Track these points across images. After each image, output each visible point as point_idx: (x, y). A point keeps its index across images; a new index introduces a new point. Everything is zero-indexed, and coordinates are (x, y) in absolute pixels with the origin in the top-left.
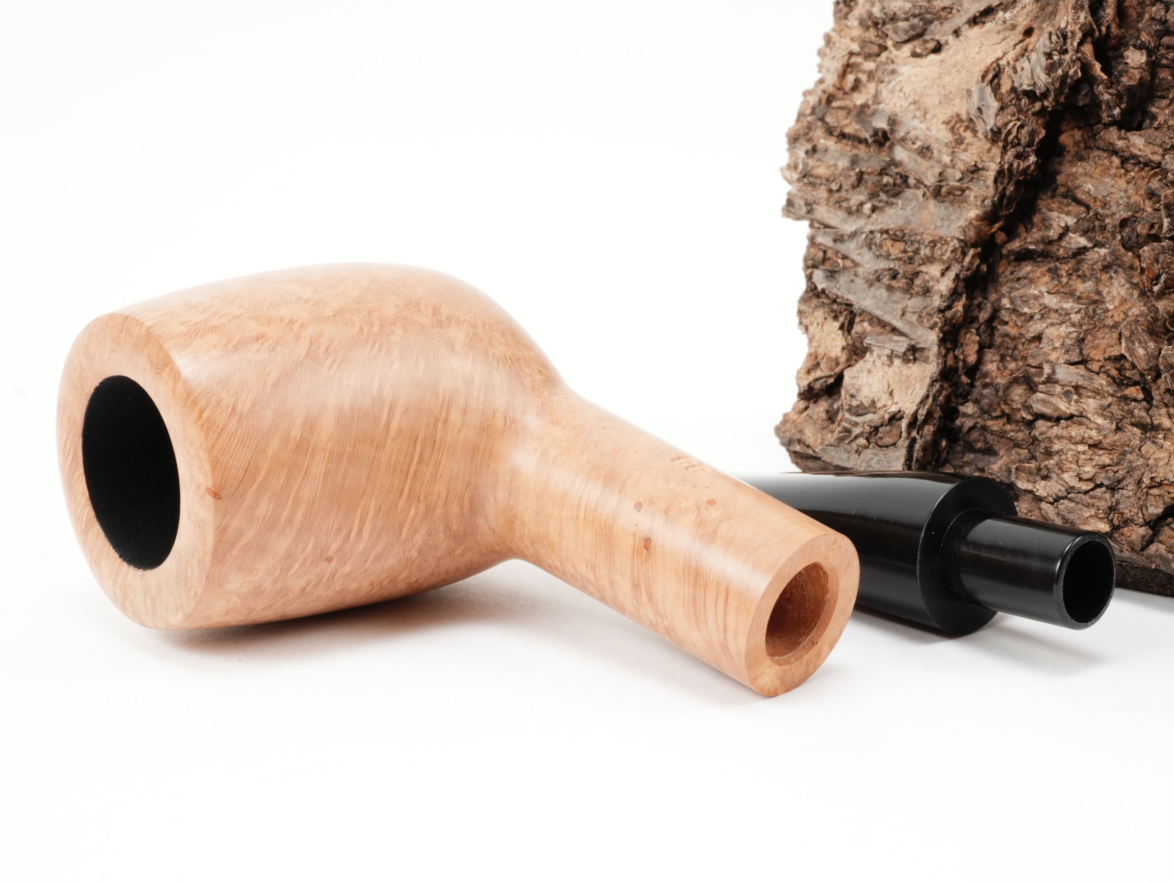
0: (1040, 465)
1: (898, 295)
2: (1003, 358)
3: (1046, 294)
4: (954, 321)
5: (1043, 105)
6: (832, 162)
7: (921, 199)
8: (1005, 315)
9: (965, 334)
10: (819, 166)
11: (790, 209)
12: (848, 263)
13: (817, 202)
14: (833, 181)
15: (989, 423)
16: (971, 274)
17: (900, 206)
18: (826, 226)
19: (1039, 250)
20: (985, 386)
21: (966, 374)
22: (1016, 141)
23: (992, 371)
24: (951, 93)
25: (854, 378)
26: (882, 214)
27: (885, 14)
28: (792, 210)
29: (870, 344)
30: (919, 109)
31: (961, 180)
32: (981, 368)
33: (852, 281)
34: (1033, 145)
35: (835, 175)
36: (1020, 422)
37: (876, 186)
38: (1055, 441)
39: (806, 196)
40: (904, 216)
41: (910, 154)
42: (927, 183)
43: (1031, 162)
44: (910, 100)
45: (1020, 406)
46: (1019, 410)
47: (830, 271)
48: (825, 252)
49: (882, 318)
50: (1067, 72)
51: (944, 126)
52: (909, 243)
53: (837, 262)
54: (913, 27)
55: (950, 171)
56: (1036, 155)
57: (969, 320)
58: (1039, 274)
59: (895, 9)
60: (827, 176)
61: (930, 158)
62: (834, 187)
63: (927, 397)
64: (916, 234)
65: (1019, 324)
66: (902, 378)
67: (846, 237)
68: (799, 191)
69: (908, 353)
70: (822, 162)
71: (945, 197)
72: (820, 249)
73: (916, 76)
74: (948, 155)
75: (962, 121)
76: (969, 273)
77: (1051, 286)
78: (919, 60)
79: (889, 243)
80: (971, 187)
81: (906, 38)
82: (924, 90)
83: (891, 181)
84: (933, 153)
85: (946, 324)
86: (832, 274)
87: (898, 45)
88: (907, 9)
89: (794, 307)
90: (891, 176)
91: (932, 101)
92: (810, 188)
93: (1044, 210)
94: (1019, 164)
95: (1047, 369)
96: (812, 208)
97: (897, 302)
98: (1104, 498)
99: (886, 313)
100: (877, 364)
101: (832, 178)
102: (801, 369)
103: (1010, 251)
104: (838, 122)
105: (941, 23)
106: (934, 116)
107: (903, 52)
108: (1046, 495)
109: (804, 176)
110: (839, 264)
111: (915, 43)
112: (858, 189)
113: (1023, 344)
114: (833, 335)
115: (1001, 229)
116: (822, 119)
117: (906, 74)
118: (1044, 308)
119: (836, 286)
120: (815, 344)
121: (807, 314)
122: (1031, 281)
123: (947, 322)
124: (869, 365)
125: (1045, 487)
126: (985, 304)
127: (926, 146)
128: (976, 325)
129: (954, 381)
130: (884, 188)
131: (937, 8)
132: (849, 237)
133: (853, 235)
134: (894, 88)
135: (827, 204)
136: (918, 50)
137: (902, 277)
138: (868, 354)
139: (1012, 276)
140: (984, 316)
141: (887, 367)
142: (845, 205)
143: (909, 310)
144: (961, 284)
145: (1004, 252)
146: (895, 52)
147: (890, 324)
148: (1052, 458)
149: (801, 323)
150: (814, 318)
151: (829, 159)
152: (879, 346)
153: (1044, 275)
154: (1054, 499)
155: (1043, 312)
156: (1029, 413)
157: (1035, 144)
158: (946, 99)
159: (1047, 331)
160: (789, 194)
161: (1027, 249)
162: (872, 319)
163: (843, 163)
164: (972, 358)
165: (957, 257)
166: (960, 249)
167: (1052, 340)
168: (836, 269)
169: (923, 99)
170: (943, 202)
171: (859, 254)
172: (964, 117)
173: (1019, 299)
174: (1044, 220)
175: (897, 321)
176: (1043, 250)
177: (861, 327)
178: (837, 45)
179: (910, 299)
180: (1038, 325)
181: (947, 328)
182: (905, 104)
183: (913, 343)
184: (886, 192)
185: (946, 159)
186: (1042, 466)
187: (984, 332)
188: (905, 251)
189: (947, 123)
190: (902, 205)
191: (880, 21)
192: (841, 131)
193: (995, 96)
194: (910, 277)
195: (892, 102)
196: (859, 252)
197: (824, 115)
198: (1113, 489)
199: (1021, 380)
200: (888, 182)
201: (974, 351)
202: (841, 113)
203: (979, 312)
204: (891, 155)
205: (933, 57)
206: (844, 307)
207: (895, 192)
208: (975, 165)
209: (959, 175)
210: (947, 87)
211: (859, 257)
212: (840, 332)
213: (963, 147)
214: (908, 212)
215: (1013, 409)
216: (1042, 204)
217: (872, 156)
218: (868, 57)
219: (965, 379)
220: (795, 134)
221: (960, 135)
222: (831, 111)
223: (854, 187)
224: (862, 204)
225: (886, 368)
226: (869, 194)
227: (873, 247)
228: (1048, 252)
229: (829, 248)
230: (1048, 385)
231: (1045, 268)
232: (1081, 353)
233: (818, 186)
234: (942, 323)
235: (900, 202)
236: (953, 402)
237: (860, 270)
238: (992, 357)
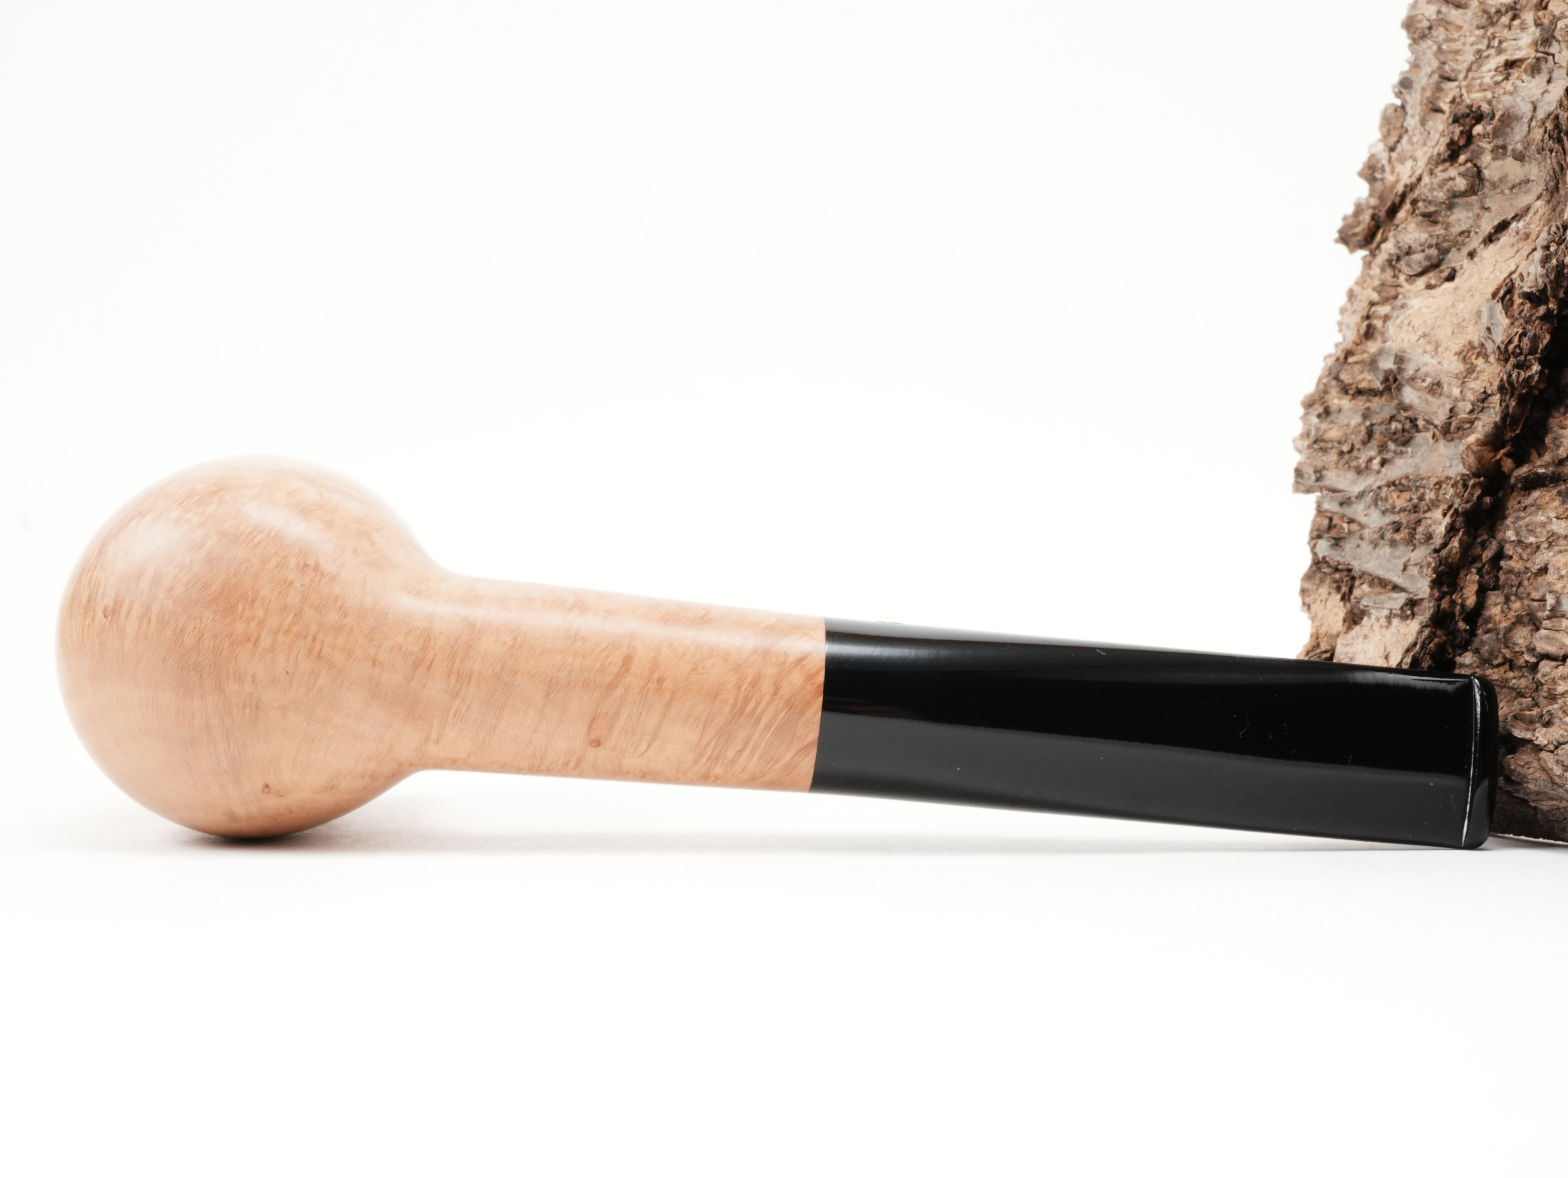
0: (1542, 711)
1: (1402, 549)
2: (1507, 600)
3: (1554, 519)
4: (1450, 560)
5: (1548, 309)
6: (1346, 422)
7: (1431, 441)
8: (1509, 550)
9: (1466, 575)
10: (1331, 429)
11: (1299, 480)
12: (1354, 527)
13: (1327, 466)
14: (1345, 441)
15: (1489, 672)
16: (1472, 507)
17: (1410, 454)
18: (1334, 491)
19: (1548, 472)
20: (1488, 631)
21: (1465, 620)
22: (1518, 351)
23: (1496, 615)
24: (1464, 320)
25: (1348, 645)
26: (1391, 467)
27: (1399, 248)
28: (1301, 481)
29: (1367, 606)
30: (1429, 343)
31: (1471, 412)
32: (1484, 613)
33: (1358, 546)
34: (1536, 352)
35: (1346, 434)
36: (1524, 667)
37: (1385, 436)
38: (1560, 682)
39: (1315, 463)
40: (1413, 465)
41: (1420, 394)
42: (1437, 422)
43: (1534, 372)
44: (1420, 333)
45: (1524, 649)
46: (1523, 653)
47: (1334, 539)
48: (1331, 519)
49: (1382, 577)
50: (1563, 261)
51: (1457, 356)
52: (1414, 489)
53: (1341, 526)
54: (1428, 258)
55: (1460, 405)
56: (1540, 364)
57: (1470, 559)
58: (1547, 499)
59: (1410, 242)
60: (1338, 438)
61: (1440, 395)
62: (1345, 448)
63: (1415, 644)
64: (1422, 479)
65: (1525, 556)
66: (1400, 638)
67: (1353, 499)
68: (1308, 458)
69: (1405, 608)
70: (1335, 423)
71: (1454, 433)
72: (1327, 517)
73: (1427, 307)
74: (1458, 387)
75: (1474, 348)
76: (1468, 506)
77: (1561, 510)
78: (1432, 292)
79: (1395, 495)
80: (1480, 417)
81: (1420, 270)
82: (1436, 322)
83: (1400, 426)
84: (1443, 388)
85: (1441, 564)
86: (1337, 542)
87: (1412, 278)
88: (1423, 240)
89: (1297, 585)
90: (1400, 421)
91: (1443, 333)
92: (1320, 454)
93: (1556, 428)
94: (1519, 374)
95: (1550, 600)
96: (1321, 475)
97: (1400, 558)
99: (1388, 571)
100: (1375, 628)
101: (1344, 439)
102: (1301, 653)
103: (1517, 478)
104: (1354, 378)
105: (1459, 250)
106: (1446, 349)
107: (1417, 286)
108: (1546, 742)
109: (1315, 442)
110: (1344, 529)
111: (1431, 274)
112: (1369, 445)
113: (1529, 579)
114: (1336, 610)
115: (1507, 455)
116: (1337, 378)
117: (1416, 306)
118: (1552, 535)
119: (1341, 555)
120: (1317, 624)
121: (1311, 592)
122: (1539, 508)
123: (1443, 562)
124: (1365, 630)
125: (1545, 734)
126: (1491, 542)
127: (1436, 382)
128: (1479, 565)
129: (1451, 629)
130: (1393, 437)
131: (1454, 234)
132: (1357, 498)
133: (1361, 495)
134: (1402, 322)
135: (1337, 468)
136: (1433, 282)
137: (1405, 528)
138: (1365, 618)
139: (1519, 506)
140: (1487, 554)
141: (1385, 629)
142: (1354, 464)
143: (1412, 562)
144: (1460, 519)
145: (1513, 480)
146: (1407, 286)
147: (1391, 582)
148: (1557, 703)
149: (1304, 604)
150: (1317, 595)
151: (1342, 419)
152: (1378, 608)
153: (1554, 500)
154: (1555, 746)
155: (1550, 540)
156: (1534, 656)
157: (1539, 351)
158: (1459, 327)
159: (1554, 559)
160: (1299, 463)
161: (1537, 473)
162: (1373, 580)
163: (1356, 420)
164: (1471, 601)
165: (1458, 491)
166: (1461, 482)
167: (1559, 568)
168: (1342, 535)
169: (1434, 331)
170: (1452, 440)
171: (1365, 515)
172: (1476, 344)
173: (1524, 529)
174: (1555, 439)
175: (1399, 577)
176: (1553, 473)
177: (1362, 589)
178: (1359, 298)
179: (1413, 551)
180: (1545, 555)
181: (1442, 568)
182: (1414, 338)
183: (1411, 596)
184: (1395, 441)
185: (1456, 392)
186: (1544, 712)
187: (1488, 573)
188: (1411, 500)
189: (1459, 354)
190: (1412, 452)
191: (1395, 258)
192: (1357, 388)
193: (1506, 313)
194: (1414, 526)
195: (1399, 338)
196: (1366, 512)
197: (1338, 373)
199: (1526, 620)
200: (1396, 428)
201: (1473, 592)
202: (1357, 368)
203: (1483, 551)
204: (1400, 397)
205: (1447, 285)
206: (1345, 573)
207: (1403, 439)
208: (1485, 392)
209: (1469, 407)
210: (1460, 315)
211: (1365, 518)
212: (1342, 604)
213: (1475, 375)
214: (1417, 459)
215: (1516, 652)
216: (1553, 422)
217: (1384, 406)
218: (1385, 301)
219: (1462, 625)
220: (1310, 400)
221: (1472, 364)
222: (1346, 367)
223: (1364, 443)
224: (1370, 460)
225: (1384, 631)
226: (1378, 447)
227: (1380, 503)
228: (1559, 475)
229: (1336, 513)
230: (1553, 619)
231: (1555, 492)
233: (1329, 450)
234: (1436, 563)
235: (1409, 449)
236: (1449, 654)
237: (1366, 532)
238: (1495, 599)
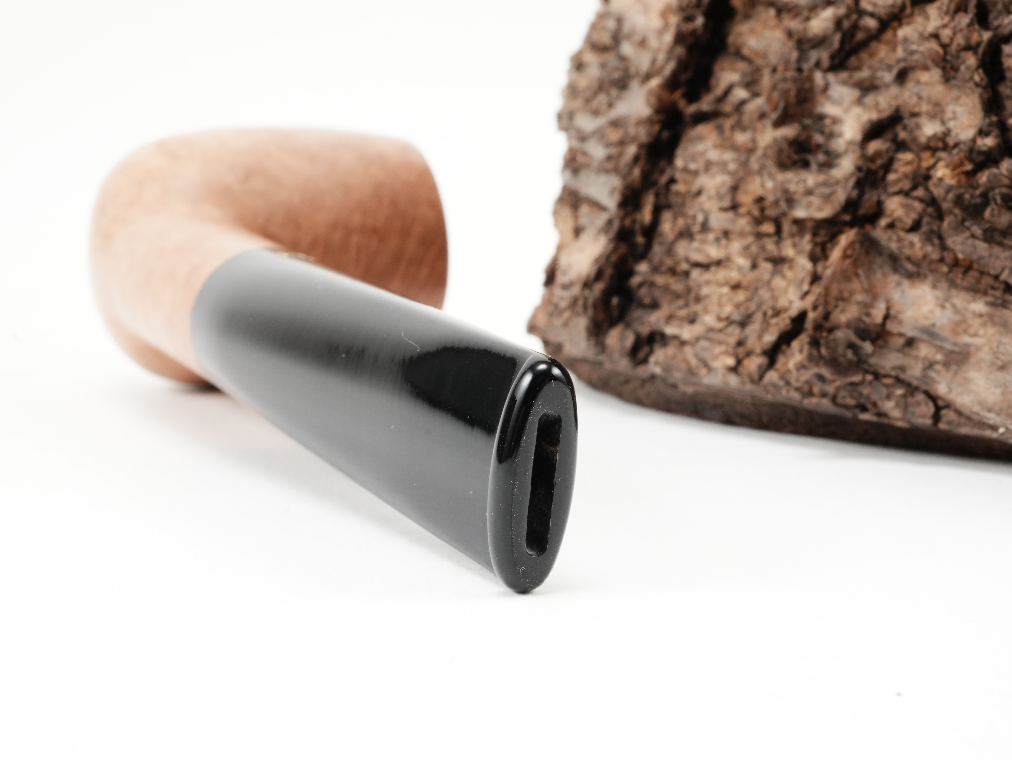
1: (610, 176)
2: (675, 217)
3: (710, 149)
4: (633, 185)
9: (645, 197)
10: (581, 79)
11: (560, 121)
12: (587, 159)
13: (576, 110)
15: (657, 278)
16: (653, 140)
17: (626, 97)
18: (579, 130)
19: (710, 109)
20: (660, 244)
21: (643, 235)
23: (667, 229)
26: (614, 108)
29: (585, 223)
32: (658, 229)
33: (587, 175)
34: (700, 7)
35: (589, 84)
36: (681, 274)
37: (610, 83)
38: (704, 287)
39: (570, 107)
40: (626, 107)
41: (634, 47)
42: (643, 70)
43: (698, 24)
45: (682, 259)
46: (681, 262)
47: (575, 169)
49: (596, 200)
51: (660, 16)
52: (623, 126)
56: (704, 17)
57: (649, 184)
58: (707, 132)
60: (584, 87)
61: (646, 48)
63: (601, 256)
64: (629, 119)
65: (688, 181)
67: (588, 136)
68: (566, 104)
69: (606, 226)
70: (584, 75)
72: (573, 153)
74: (657, 40)
75: (666, 9)
77: (716, 141)
79: (613, 131)
83: (620, 74)
84: (648, 42)
85: (626, 189)
86: (576, 172)
90: (619, 71)
92: (573, 100)
93: (718, 71)
95: (701, 217)
96: (572, 117)
97: (608, 183)
98: (735, 333)
99: (600, 194)
101: (587, 88)
103: (688, 115)
104: (598, 38)
106: (653, 9)
108: (689, 338)
110: (580, 161)
112: (601, 91)
113: (689, 200)
114: (570, 225)
115: (682, 95)
116: (591, 39)
118: (708, 162)
119: (576, 183)
121: (559, 211)
122: (700, 140)
123: (628, 187)
124: (581, 243)
125: (689, 331)
126: (666, 170)
127: (643, 37)
128: (656, 188)
129: (631, 242)
130: (616, 83)
132: (591, 135)
133: (593, 133)
135: (582, 112)
137: (614, 159)
138: (583, 233)
139: (688, 138)
140: (663, 179)
142: (593, 108)
144: (643, 149)
145: (685, 117)
147: (600, 203)
148: (701, 304)
150: (563, 214)
151: (589, 72)
152: (590, 225)
153: (712, 133)
154: (695, 340)
155: (707, 166)
156: (688, 264)
157: (703, 5)
159: (707, 183)
160: (560, 109)
161: (702, 110)
162: (591, 202)
163: (596, 72)
164: (648, 219)
165: (647, 128)
166: (648, 121)
167: (709, 191)
168: (579, 166)
171: (594, 150)
173: (690, 157)
174: (716, 80)
175: (606, 199)
176: (713, 110)
177: (583, 209)
180: (702, 179)
181: (627, 192)
183: (609, 215)
184: (617, 87)
185: (656, 45)
186: (692, 312)
187: (663, 195)
188: (620, 135)
189: (661, 13)
192: (600, 45)
194: (618, 157)
196: (594, 147)
198: (743, 324)
199: (685, 233)
200: (616, 77)
201: (650, 213)
203: (660, 176)
204: (620, 51)
207: (621, 85)
209: (663, 57)
212: (572, 221)
215: (676, 262)
216: (717, 67)
217: (611, 59)
219: (641, 240)
224: (601, 103)
226: (606, 92)
227: (604, 139)
228: (717, 111)
229: (578, 148)
230: (703, 233)
231: (712, 126)
232: (733, 199)
233: (578, 97)
234: (623, 188)
235: (626, 94)
237: (593, 164)
238: (667, 216)
